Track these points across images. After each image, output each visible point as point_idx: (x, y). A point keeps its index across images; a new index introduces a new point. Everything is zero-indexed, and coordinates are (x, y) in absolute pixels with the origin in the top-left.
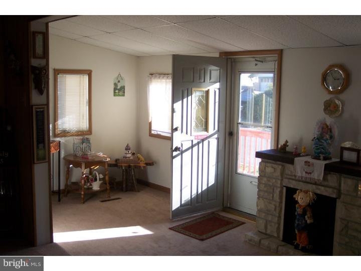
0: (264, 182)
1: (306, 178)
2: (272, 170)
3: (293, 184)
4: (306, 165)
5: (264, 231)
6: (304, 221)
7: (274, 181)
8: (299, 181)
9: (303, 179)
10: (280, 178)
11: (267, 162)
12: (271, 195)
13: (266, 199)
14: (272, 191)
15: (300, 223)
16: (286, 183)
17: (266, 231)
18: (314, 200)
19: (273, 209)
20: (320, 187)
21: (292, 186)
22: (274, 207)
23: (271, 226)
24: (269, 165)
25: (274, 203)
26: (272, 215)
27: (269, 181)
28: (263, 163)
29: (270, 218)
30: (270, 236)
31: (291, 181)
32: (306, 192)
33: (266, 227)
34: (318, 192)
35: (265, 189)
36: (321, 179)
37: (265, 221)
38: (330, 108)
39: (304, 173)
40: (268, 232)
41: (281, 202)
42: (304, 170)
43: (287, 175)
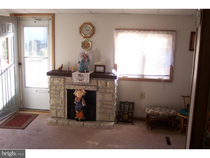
0: (53, 89)
1: (80, 83)
2: (58, 81)
3: (72, 88)
4: (79, 76)
5: (55, 116)
6: (81, 106)
7: (60, 87)
8: (75, 85)
9: (78, 83)
10: (63, 85)
11: (54, 77)
12: (59, 95)
13: (55, 98)
14: (59, 93)
15: (79, 107)
16: (67, 87)
17: (57, 116)
18: (85, 94)
19: (61, 103)
20: (87, 87)
21: (71, 89)
22: (61, 101)
23: (60, 112)
24: (55, 79)
25: (61, 99)
26: (60, 106)
27: (57, 87)
28: (51, 78)
29: (59, 108)
30: (60, 118)
31: (71, 86)
32: (81, 90)
33: (57, 114)
34: (87, 89)
35: (55, 93)
36: (88, 82)
37: (55, 110)
38: (85, 45)
39: (78, 80)
40: (59, 116)
41: (65, 98)
42: (78, 79)
43: (67, 83)
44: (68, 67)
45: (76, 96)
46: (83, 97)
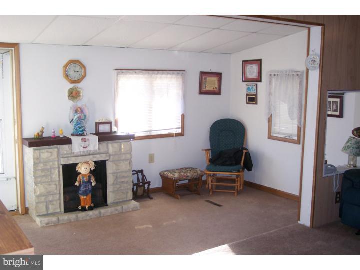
0: (40, 168)
1: (84, 152)
2: (50, 154)
3: (72, 161)
4: (82, 142)
5: (45, 213)
7: (51, 164)
8: (78, 156)
9: (82, 153)
10: (57, 160)
11: (40, 150)
12: (50, 178)
13: (44, 183)
14: (49, 173)
15: (88, 189)
16: (64, 162)
17: (48, 212)
18: (95, 166)
19: (55, 189)
20: (96, 156)
21: (72, 163)
22: (54, 187)
23: (53, 205)
24: (42, 151)
25: (54, 183)
26: (53, 195)
27: (46, 165)
28: (37, 152)
29: (51, 198)
30: (53, 214)
31: (70, 158)
33: (47, 208)
34: (95, 160)
35: (43, 174)
36: (97, 149)
37: (45, 204)
39: (82, 148)
40: (51, 211)
41: (60, 181)
42: (81, 146)
43: (62, 155)
44: (53, 131)
45: (79, 174)
46: (91, 172)
